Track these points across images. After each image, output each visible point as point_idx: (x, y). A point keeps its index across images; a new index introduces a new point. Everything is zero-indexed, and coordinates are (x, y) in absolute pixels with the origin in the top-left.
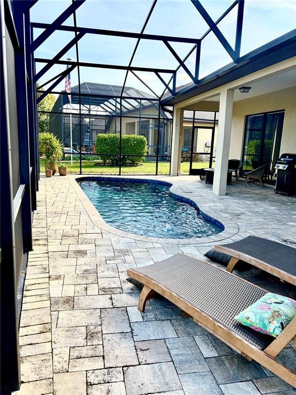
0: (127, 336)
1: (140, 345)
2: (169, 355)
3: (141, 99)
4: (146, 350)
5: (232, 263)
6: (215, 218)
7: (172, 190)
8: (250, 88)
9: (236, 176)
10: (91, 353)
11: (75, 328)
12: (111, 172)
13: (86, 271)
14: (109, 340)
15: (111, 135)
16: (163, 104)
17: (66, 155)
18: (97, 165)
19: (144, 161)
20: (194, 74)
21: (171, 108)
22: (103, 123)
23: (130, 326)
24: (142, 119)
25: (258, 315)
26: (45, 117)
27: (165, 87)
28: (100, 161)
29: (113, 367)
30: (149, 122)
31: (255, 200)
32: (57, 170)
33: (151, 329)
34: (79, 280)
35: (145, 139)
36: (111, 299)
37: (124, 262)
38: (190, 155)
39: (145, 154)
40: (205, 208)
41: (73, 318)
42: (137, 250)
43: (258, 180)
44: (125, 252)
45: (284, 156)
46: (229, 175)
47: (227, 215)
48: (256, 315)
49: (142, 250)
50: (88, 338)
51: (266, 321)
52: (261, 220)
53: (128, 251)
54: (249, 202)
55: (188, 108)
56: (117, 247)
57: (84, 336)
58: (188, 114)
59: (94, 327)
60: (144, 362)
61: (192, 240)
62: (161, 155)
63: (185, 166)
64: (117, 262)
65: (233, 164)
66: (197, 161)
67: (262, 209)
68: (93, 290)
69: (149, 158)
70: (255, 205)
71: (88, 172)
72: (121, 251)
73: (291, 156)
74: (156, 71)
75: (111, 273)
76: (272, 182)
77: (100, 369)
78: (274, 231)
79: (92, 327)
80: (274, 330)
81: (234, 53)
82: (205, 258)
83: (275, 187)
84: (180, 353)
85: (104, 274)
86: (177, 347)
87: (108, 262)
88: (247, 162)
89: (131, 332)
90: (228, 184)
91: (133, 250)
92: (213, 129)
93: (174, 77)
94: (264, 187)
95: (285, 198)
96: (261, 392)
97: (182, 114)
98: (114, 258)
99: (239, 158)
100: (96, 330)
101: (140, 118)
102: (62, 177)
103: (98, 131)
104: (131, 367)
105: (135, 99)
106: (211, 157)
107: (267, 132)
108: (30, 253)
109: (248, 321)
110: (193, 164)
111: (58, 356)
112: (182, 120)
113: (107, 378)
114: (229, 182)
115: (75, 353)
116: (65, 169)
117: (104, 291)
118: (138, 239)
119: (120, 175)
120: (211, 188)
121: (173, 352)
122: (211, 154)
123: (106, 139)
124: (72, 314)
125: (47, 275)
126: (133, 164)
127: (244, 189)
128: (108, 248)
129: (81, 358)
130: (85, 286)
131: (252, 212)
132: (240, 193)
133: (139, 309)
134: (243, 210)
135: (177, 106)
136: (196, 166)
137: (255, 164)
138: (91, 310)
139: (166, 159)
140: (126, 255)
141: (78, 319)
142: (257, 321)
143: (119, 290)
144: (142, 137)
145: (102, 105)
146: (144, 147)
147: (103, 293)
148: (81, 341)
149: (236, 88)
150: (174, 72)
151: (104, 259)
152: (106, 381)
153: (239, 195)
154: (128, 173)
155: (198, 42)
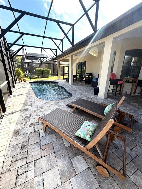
0: (38, 144)
1: (43, 148)
2: (53, 150)
3: (48, 58)
4: (45, 149)
5: (74, 108)
6: (70, 92)
7: (58, 84)
8: (77, 55)
9: (75, 79)
10: (22, 157)
11: (17, 145)
12: (40, 80)
13: (26, 117)
14: (30, 148)
15: (40, 69)
16: (54, 59)
17: (26, 75)
18: (36, 78)
19: (50, 76)
20: (61, 50)
21: (56, 61)
22: (38, 65)
23: (40, 139)
24: (49, 64)
25: (83, 133)
26: (20, 64)
27: (54, 54)
28: (37, 77)
29: (30, 162)
30: (51, 65)
31: (80, 86)
32: (23, 80)
33: (48, 139)
34: (23, 122)
35: (50, 70)
36: (34, 128)
37: (41, 111)
38: (63, 74)
39: (51, 74)
40: (67, 89)
41: (17, 140)
42: (46, 106)
43: (81, 80)
44: (41, 108)
45: (87, 74)
46: (73, 79)
47: (73, 91)
48: (82, 133)
49: (47, 106)
50: (22, 149)
51: (85, 135)
52: (82, 92)
53: (42, 107)
54: (79, 87)
55: (61, 61)
56: (39, 106)
57: (20, 148)
58: (61, 62)
59: (25, 143)
60: (43, 156)
61: (63, 101)
62: (55, 74)
63: (62, 77)
64: (38, 112)
65: (74, 76)
66: (65, 75)
67: (82, 88)
68: (28, 125)
69: (52, 75)
70: (80, 87)
71: (33, 80)
72: (40, 107)
73: (88, 74)
74: (51, 49)
75: (35, 117)
76: (84, 80)
77: (24, 165)
78: (85, 95)
79: (24, 143)
80: (88, 139)
81: (72, 44)
82: (67, 106)
83: (85, 82)
84: (57, 147)
85: (33, 117)
86: (56, 145)
87: (35, 112)
88: (78, 75)
89: (40, 142)
90: (73, 82)
91: (44, 106)
92: (69, 66)
93: (56, 51)
94: (82, 82)
95: (88, 85)
96: (85, 158)
97: (60, 63)
98: (37, 110)
99: (76, 75)
100: (26, 144)
101: (48, 64)
102: (25, 82)
103: (37, 68)
104: (38, 160)
105: (46, 58)
106: (69, 75)
107: (82, 67)
108: (5, 112)
109: (79, 135)
110: (64, 76)
111: (6, 163)
112: (60, 64)
113: (27, 169)
114: (73, 81)
115: (15, 159)
116: (25, 80)
117: (32, 124)
118: (46, 102)
119: (43, 80)
120: (69, 83)
121: (55, 148)
122: (69, 74)
123: (38, 70)
124: (17, 138)
125: (10, 121)
126: (47, 77)
127: (77, 83)
128: (36, 106)
129: (17, 161)
130: (25, 124)
131: (80, 90)
132: (76, 84)
133: (44, 130)
134: (77, 89)
135: (58, 60)
136: (65, 77)
137: (80, 76)
138: (25, 135)
139: (57, 75)
140: (42, 108)
141: (19, 140)
142: (82, 135)
143: (38, 123)
144: (49, 69)
145: (37, 60)
146: (50, 72)
147: (31, 126)
148: (18, 151)
149: (73, 55)
150: (56, 50)
151: (33, 111)
152: (26, 171)
153: (76, 85)
154: (45, 80)
155: (62, 40)
